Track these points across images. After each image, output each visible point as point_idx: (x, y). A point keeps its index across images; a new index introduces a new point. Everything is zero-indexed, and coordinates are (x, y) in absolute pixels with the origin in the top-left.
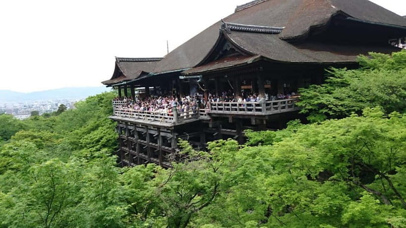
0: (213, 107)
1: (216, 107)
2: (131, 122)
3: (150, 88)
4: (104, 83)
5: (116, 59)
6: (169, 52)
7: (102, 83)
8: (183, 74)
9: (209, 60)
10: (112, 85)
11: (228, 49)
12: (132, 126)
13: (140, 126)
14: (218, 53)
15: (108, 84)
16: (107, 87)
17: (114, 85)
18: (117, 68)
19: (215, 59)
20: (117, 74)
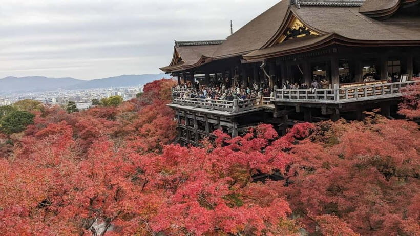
0: (279, 95)
1: (282, 95)
2: (190, 111)
3: (211, 74)
4: (163, 69)
5: (176, 43)
7: (160, 69)
8: (244, 58)
9: (274, 42)
10: (171, 71)
11: (297, 28)
12: (192, 115)
13: (200, 115)
14: (285, 33)
15: (167, 70)
16: (166, 73)
17: (173, 71)
18: (176, 53)
19: (283, 40)
20: (177, 59)
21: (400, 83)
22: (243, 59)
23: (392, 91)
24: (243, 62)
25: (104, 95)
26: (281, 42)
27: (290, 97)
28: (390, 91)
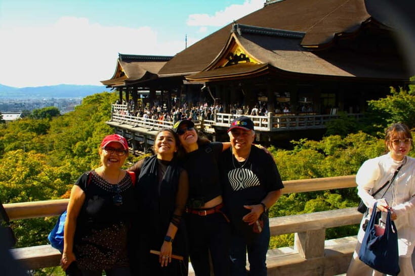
0: (219, 119)
1: (222, 119)
2: (129, 130)
4: (104, 82)
5: (119, 56)
6: (188, 47)
7: (102, 82)
8: (187, 79)
9: (217, 65)
10: (112, 86)
11: (239, 55)
12: (130, 134)
13: (138, 135)
14: (228, 58)
15: (108, 84)
16: (107, 87)
17: (114, 86)
18: (119, 66)
19: (225, 64)
20: (119, 74)
21: (331, 115)
22: (185, 79)
23: (322, 123)
24: (185, 82)
25: (38, 106)
26: (224, 66)
27: (229, 122)
28: (320, 122)
